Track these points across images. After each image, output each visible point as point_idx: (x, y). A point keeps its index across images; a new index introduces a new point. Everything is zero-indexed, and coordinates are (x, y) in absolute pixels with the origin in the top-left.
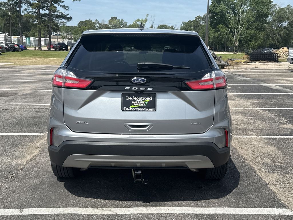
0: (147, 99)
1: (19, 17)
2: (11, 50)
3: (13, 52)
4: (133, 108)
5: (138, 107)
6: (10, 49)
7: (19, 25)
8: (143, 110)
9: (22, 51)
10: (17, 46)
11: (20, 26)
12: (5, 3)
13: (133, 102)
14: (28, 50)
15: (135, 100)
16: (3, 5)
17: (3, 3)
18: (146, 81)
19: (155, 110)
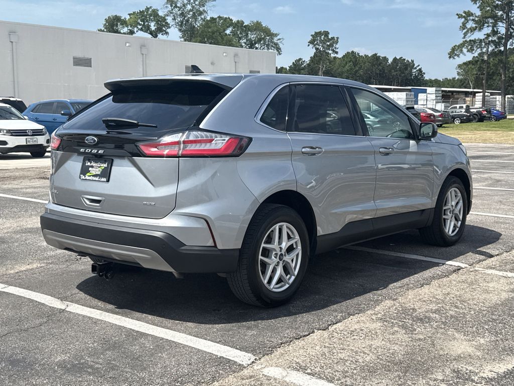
0: (102, 165)
1: (503, 63)
2: (475, 119)
3: (477, 122)
4: (89, 176)
5: (93, 176)
6: (472, 117)
7: (501, 76)
8: (96, 180)
9: (499, 121)
10: (486, 113)
11: (503, 79)
12: (481, 40)
13: (90, 169)
14: (509, 119)
15: (92, 167)
16: (477, 44)
17: (478, 40)
18: (98, 141)
19: (108, 181)
